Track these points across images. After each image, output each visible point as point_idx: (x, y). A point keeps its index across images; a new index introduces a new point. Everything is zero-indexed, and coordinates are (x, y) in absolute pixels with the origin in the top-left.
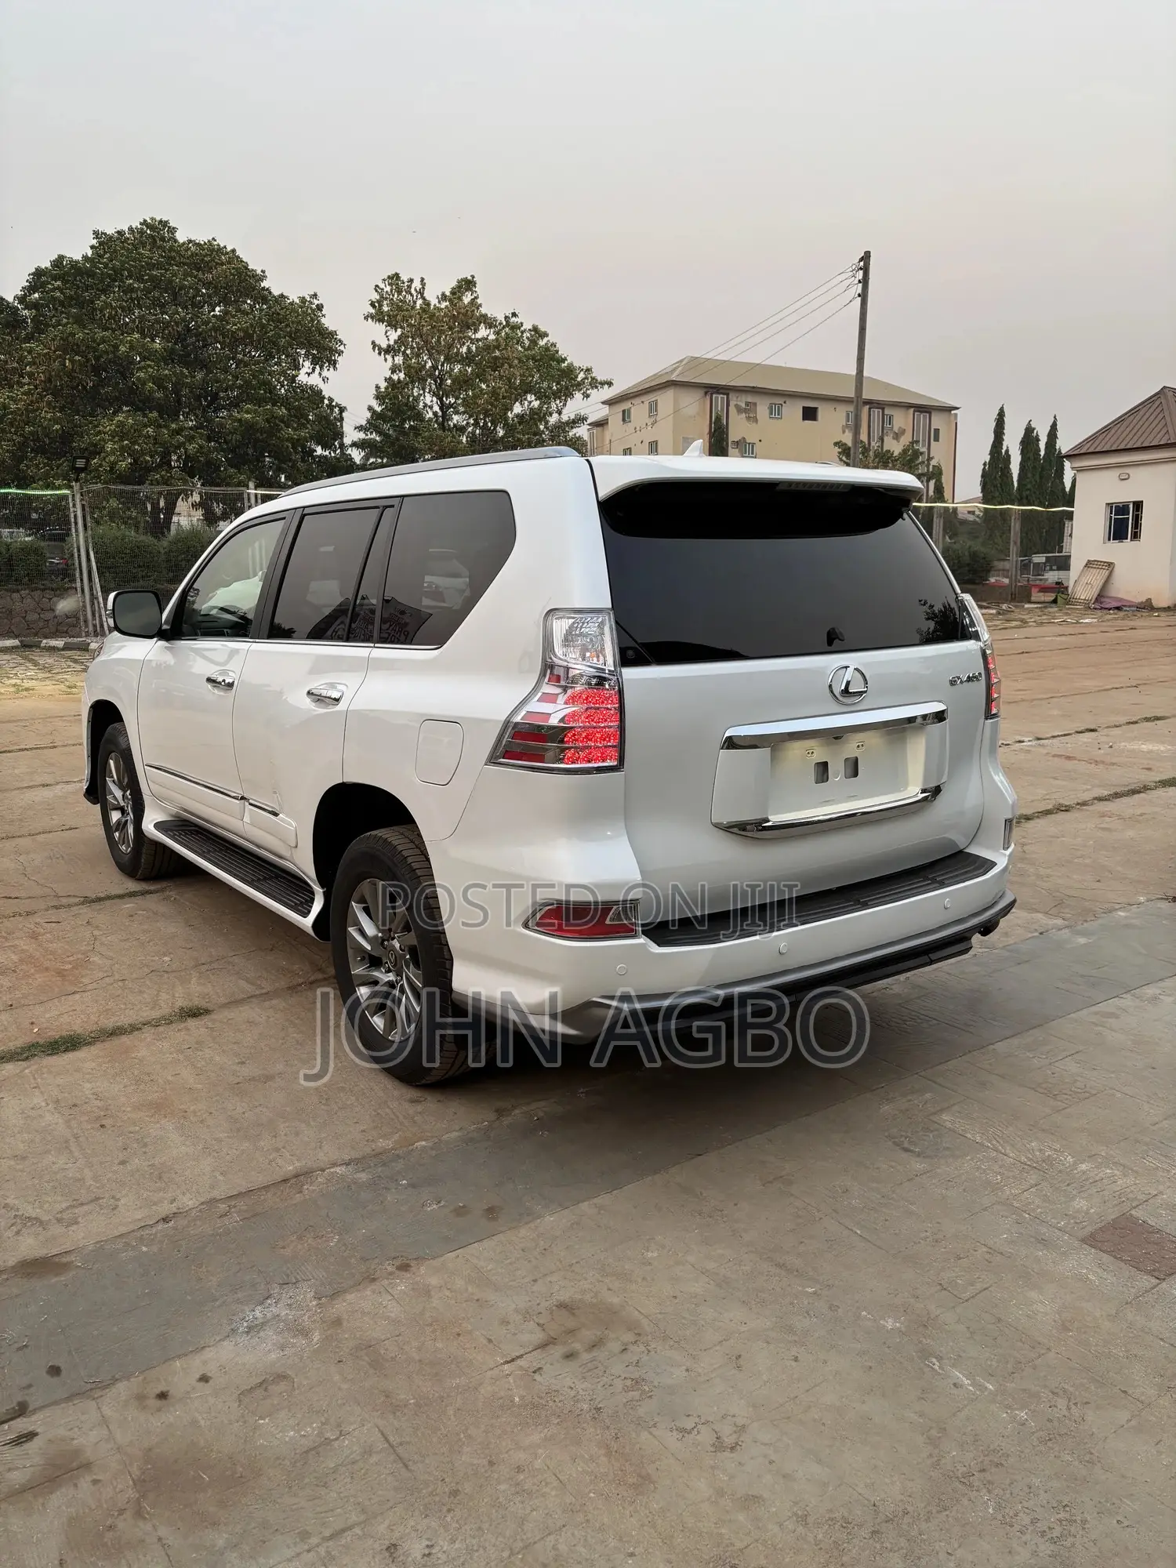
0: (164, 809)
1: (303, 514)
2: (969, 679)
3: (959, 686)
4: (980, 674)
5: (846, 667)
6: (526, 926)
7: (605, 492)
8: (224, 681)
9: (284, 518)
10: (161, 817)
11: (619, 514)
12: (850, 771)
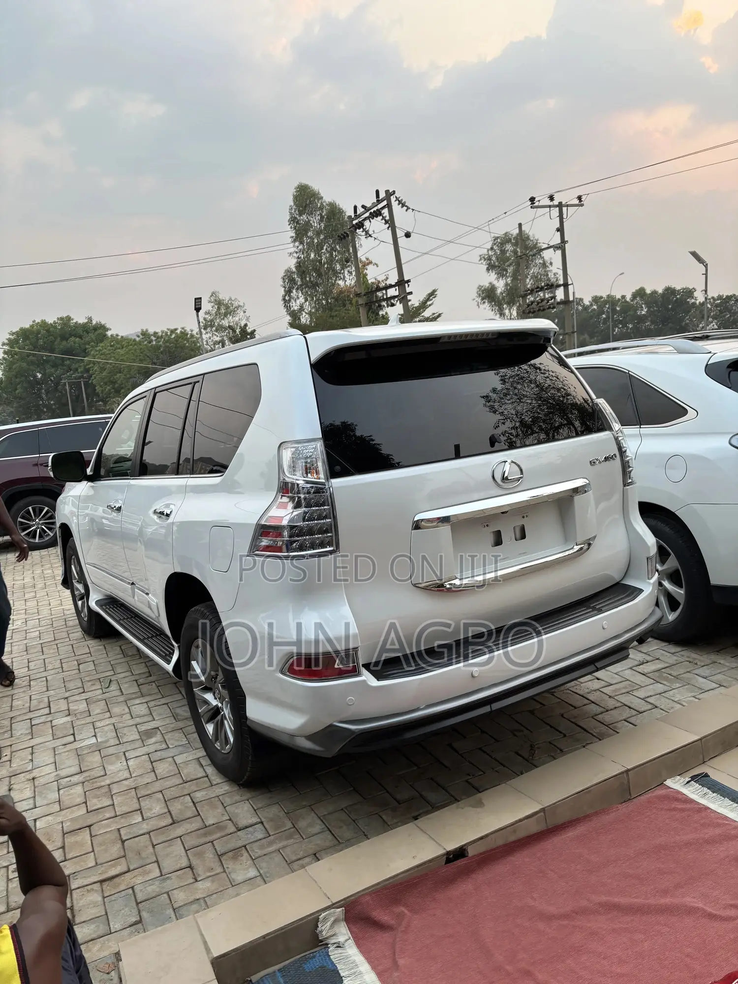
0: (100, 592)
1: (155, 392)
2: (606, 459)
3: (598, 467)
4: (615, 455)
5: (505, 462)
6: (282, 672)
7: (315, 357)
8: (115, 507)
9: (145, 397)
10: (100, 597)
11: (326, 371)
12: (518, 535)
